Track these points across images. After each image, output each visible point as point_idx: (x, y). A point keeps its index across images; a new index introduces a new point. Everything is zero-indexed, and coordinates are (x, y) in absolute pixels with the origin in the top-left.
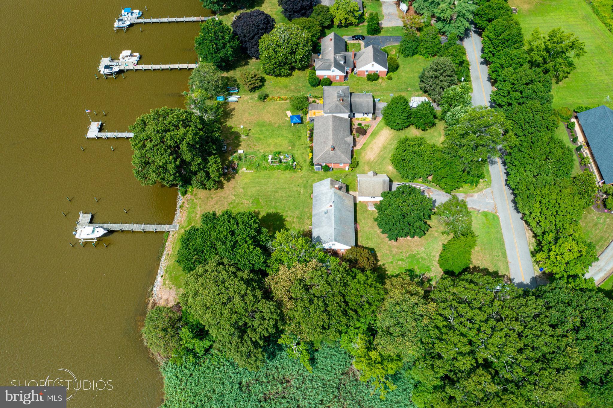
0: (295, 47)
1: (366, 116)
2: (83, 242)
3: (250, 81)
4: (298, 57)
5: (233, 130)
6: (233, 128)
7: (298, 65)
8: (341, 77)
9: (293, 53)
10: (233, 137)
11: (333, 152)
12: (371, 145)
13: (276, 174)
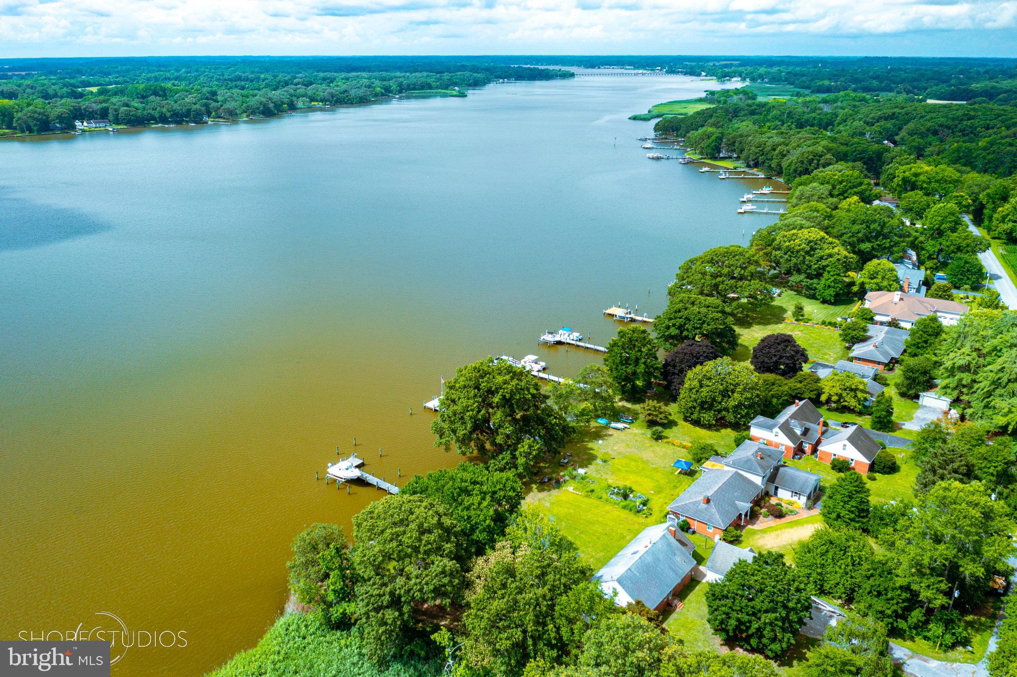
0: (732, 387)
1: (795, 498)
2: (331, 478)
3: (650, 410)
4: (732, 403)
5: (591, 452)
6: (593, 450)
7: (730, 417)
8: (787, 448)
9: (725, 394)
10: (586, 457)
11: (704, 506)
12: (779, 532)
13: (608, 508)
